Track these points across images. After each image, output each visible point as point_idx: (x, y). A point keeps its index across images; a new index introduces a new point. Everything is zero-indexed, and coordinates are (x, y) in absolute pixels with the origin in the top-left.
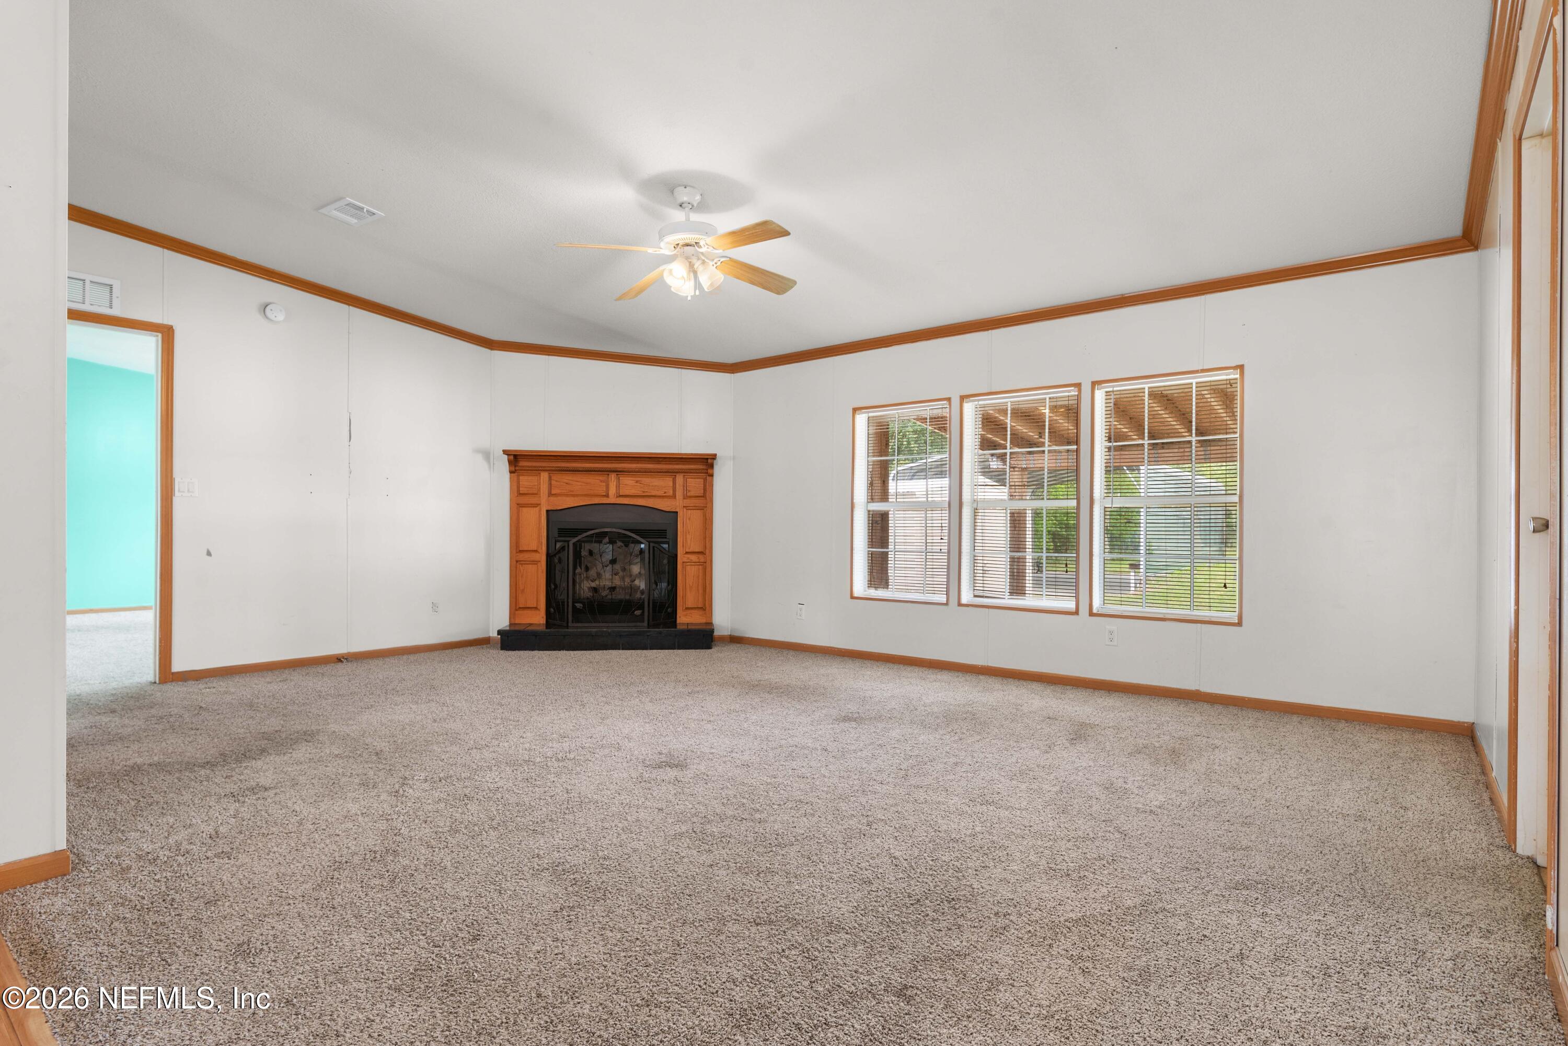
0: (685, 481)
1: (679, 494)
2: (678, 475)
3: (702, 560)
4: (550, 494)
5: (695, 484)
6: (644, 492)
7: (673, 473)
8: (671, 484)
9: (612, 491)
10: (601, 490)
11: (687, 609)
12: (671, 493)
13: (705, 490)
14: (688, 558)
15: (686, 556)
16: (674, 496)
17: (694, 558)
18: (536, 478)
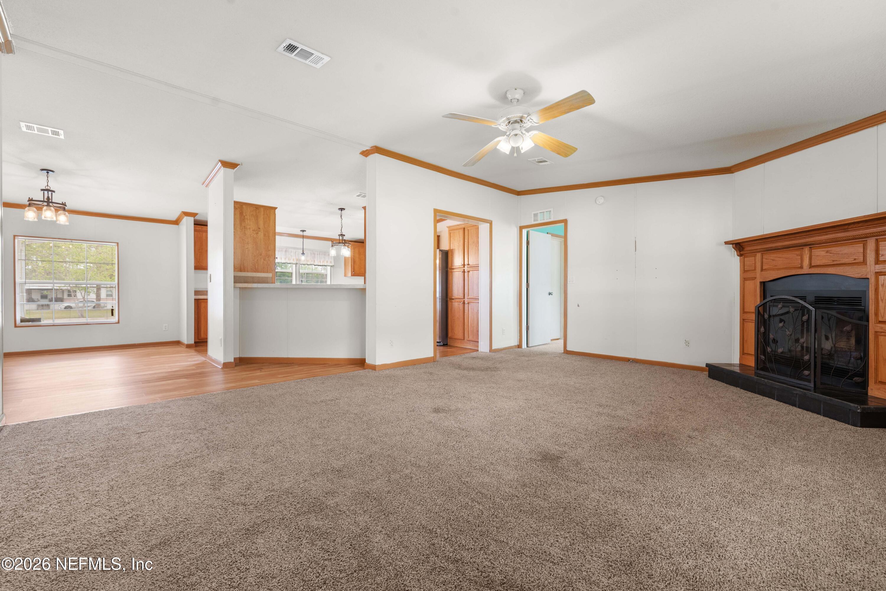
0: (875, 246)
1: (870, 260)
4: (762, 270)
6: (834, 261)
8: (862, 250)
9: (806, 262)
10: (797, 263)
12: (862, 260)
18: (753, 258)
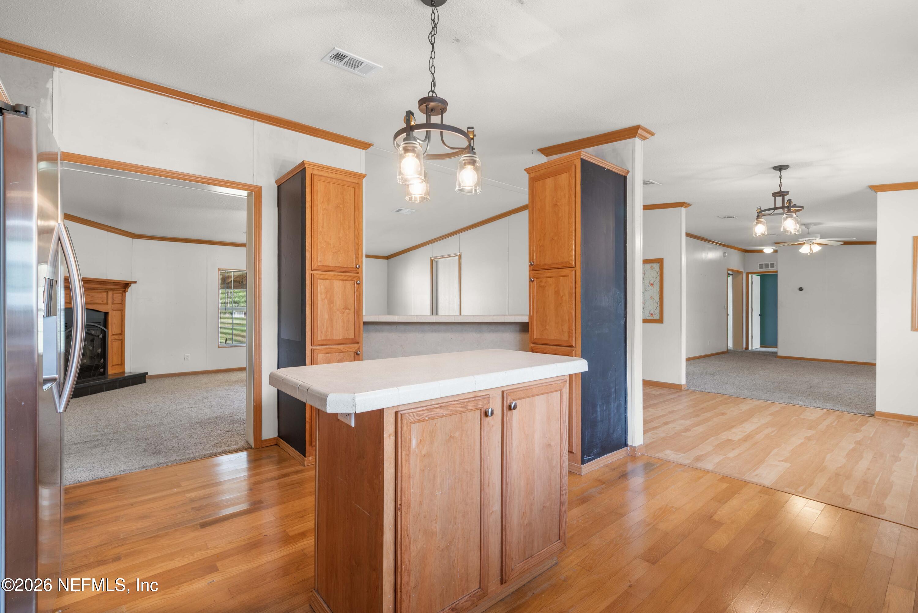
0: (113, 295)
1: (110, 302)
2: (109, 291)
3: (121, 338)
5: (118, 297)
6: (91, 301)
7: (107, 290)
8: (105, 296)
11: (113, 365)
12: (105, 301)
13: (122, 301)
14: (114, 338)
15: (113, 336)
16: (107, 303)
17: (116, 337)
